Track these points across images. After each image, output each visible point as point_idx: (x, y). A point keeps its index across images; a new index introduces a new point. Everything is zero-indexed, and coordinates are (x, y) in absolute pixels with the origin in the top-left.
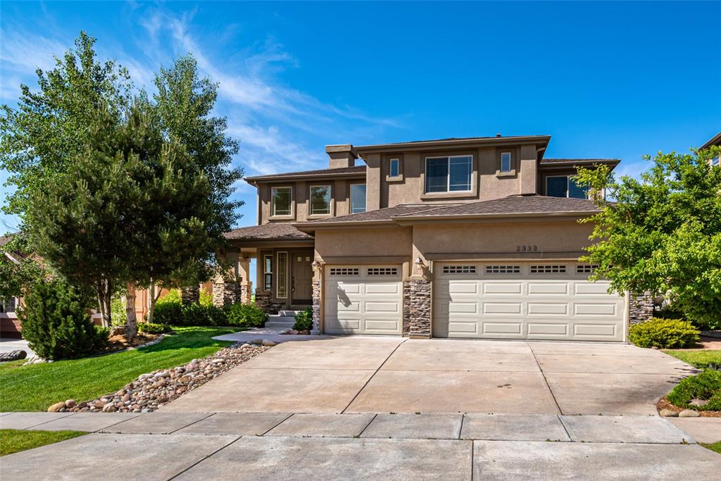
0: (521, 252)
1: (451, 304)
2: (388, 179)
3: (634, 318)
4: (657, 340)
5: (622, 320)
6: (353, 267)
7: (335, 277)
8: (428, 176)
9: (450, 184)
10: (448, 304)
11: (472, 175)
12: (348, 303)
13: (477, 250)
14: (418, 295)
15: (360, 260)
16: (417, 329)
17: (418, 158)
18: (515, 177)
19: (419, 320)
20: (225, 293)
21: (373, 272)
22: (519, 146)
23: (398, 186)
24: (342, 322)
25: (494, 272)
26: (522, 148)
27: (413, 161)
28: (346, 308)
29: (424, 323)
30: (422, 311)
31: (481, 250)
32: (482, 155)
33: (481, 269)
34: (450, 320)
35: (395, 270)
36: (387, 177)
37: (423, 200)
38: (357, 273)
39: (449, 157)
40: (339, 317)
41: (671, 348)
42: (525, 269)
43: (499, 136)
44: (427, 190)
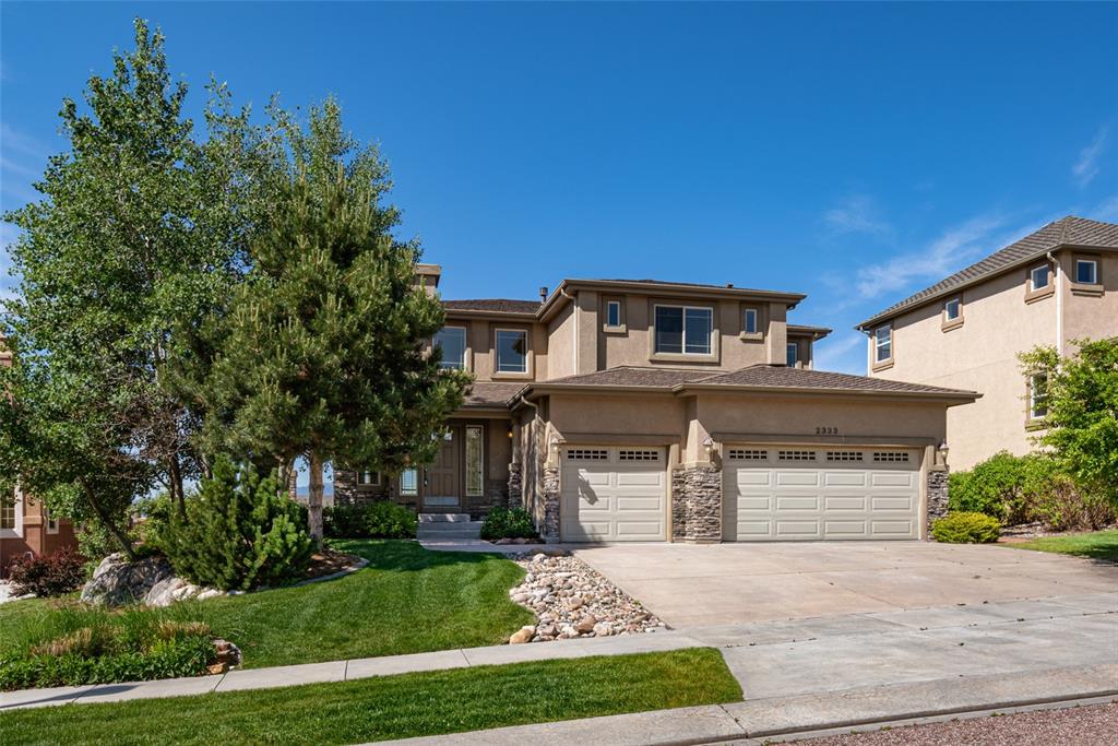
0: (823, 434)
1: (739, 498)
2: (607, 328)
3: (932, 513)
4: (972, 535)
5: (916, 515)
6: (600, 449)
7: (575, 462)
8: (657, 330)
9: (686, 343)
10: (736, 499)
11: (712, 335)
12: (593, 499)
13: (772, 430)
14: (705, 487)
15: (612, 438)
16: (704, 532)
17: (644, 303)
18: (761, 341)
19: (706, 520)
20: (336, 487)
21: (627, 456)
22: (768, 303)
23: (619, 340)
24: (587, 527)
25: (789, 458)
26: (772, 306)
27: (637, 307)
28: (591, 506)
29: (713, 524)
30: (709, 508)
31: (779, 431)
32: (724, 308)
33: (773, 454)
34: (738, 519)
35: (656, 453)
36: (605, 326)
37: (652, 362)
38: (605, 457)
39: (685, 308)
40: (581, 519)
41: (984, 543)
42: (821, 455)
43: (730, 286)
44: (657, 350)
